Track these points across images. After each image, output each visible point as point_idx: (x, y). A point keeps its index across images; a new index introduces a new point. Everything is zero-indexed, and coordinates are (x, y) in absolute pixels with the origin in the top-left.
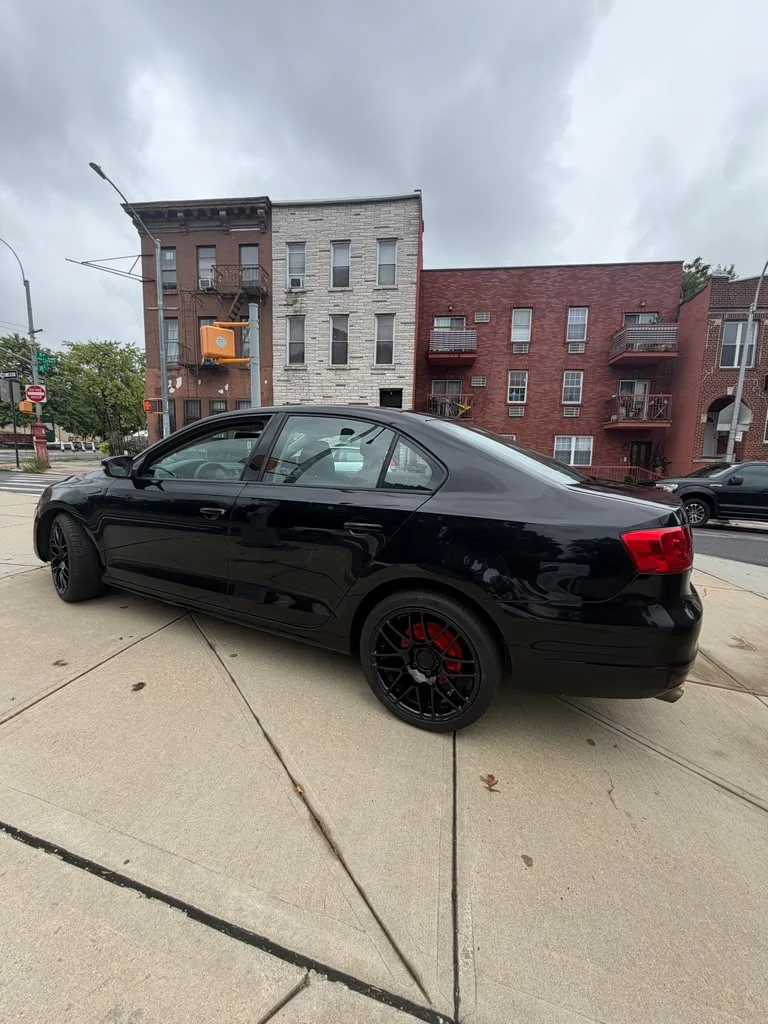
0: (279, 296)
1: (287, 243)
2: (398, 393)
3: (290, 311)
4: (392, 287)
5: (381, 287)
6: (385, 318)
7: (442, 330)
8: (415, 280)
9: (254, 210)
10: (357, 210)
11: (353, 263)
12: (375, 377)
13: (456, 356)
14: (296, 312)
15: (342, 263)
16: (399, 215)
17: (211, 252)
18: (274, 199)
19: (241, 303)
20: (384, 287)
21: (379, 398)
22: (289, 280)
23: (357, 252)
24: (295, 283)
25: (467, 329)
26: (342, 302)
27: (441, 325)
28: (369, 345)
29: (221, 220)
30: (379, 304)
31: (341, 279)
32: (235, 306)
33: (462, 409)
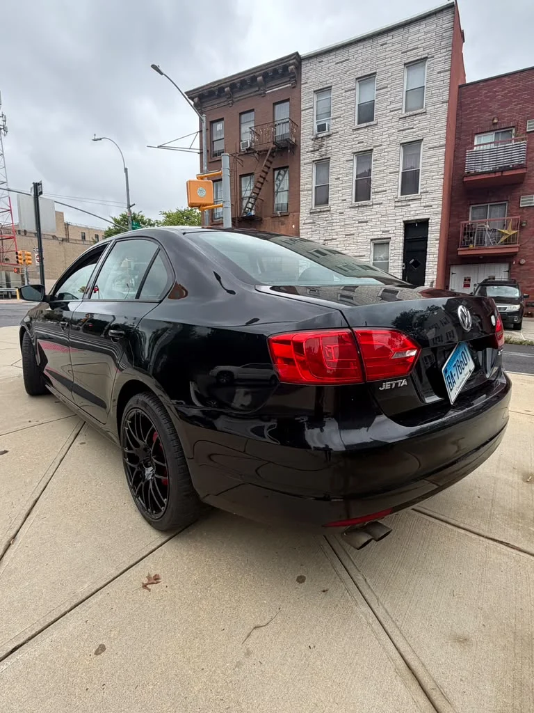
0: (306, 144)
1: (314, 91)
2: (424, 223)
3: (317, 156)
4: (419, 111)
5: (408, 114)
6: (411, 147)
7: (485, 147)
8: (446, 98)
9: (285, 68)
10: (382, 40)
11: (378, 95)
12: (399, 210)
13: (498, 174)
14: (321, 156)
15: (366, 99)
16: (429, 32)
17: (251, 116)
18: (302, 53)
19: (273, 157)
20: (411, 113)
21: (402, 231)
22: (316, 128)
23: (383, 83)
24: (321, 128)
25: (516, 141)
26: (367, 138)
27: (484, 142)
28: (393, 177)
29: (259, 85)
30: (404, 132)
31: (366, 114)
32: (268, 160)
33: (503, 234)
